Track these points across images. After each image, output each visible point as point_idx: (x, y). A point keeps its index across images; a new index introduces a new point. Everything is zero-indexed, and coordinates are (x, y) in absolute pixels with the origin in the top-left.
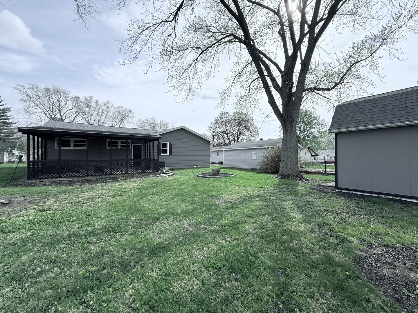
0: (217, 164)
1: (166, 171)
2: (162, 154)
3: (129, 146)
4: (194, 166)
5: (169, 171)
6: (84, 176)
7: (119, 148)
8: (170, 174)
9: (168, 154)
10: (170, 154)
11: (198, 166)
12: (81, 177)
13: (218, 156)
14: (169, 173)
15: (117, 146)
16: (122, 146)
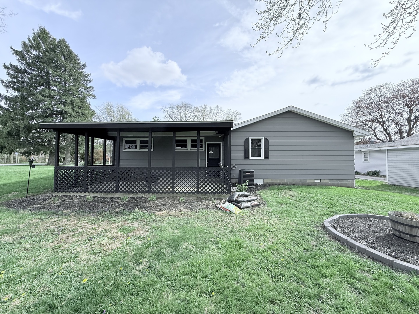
0: (364, 175)
1: (239, 196)
2: (251, 158)
3: (201, 147)
4: (316, 181)
5: (247, 196)
6: (113, 192)
7: (189, 148)
8: (248, 204)
9: (262, 157)
10: (267, 157)
11: (324, 181)
12: (109, 192)
13: (365, 160)
14: (248, 201)
15: (186, 146)
16: (193, 146)
